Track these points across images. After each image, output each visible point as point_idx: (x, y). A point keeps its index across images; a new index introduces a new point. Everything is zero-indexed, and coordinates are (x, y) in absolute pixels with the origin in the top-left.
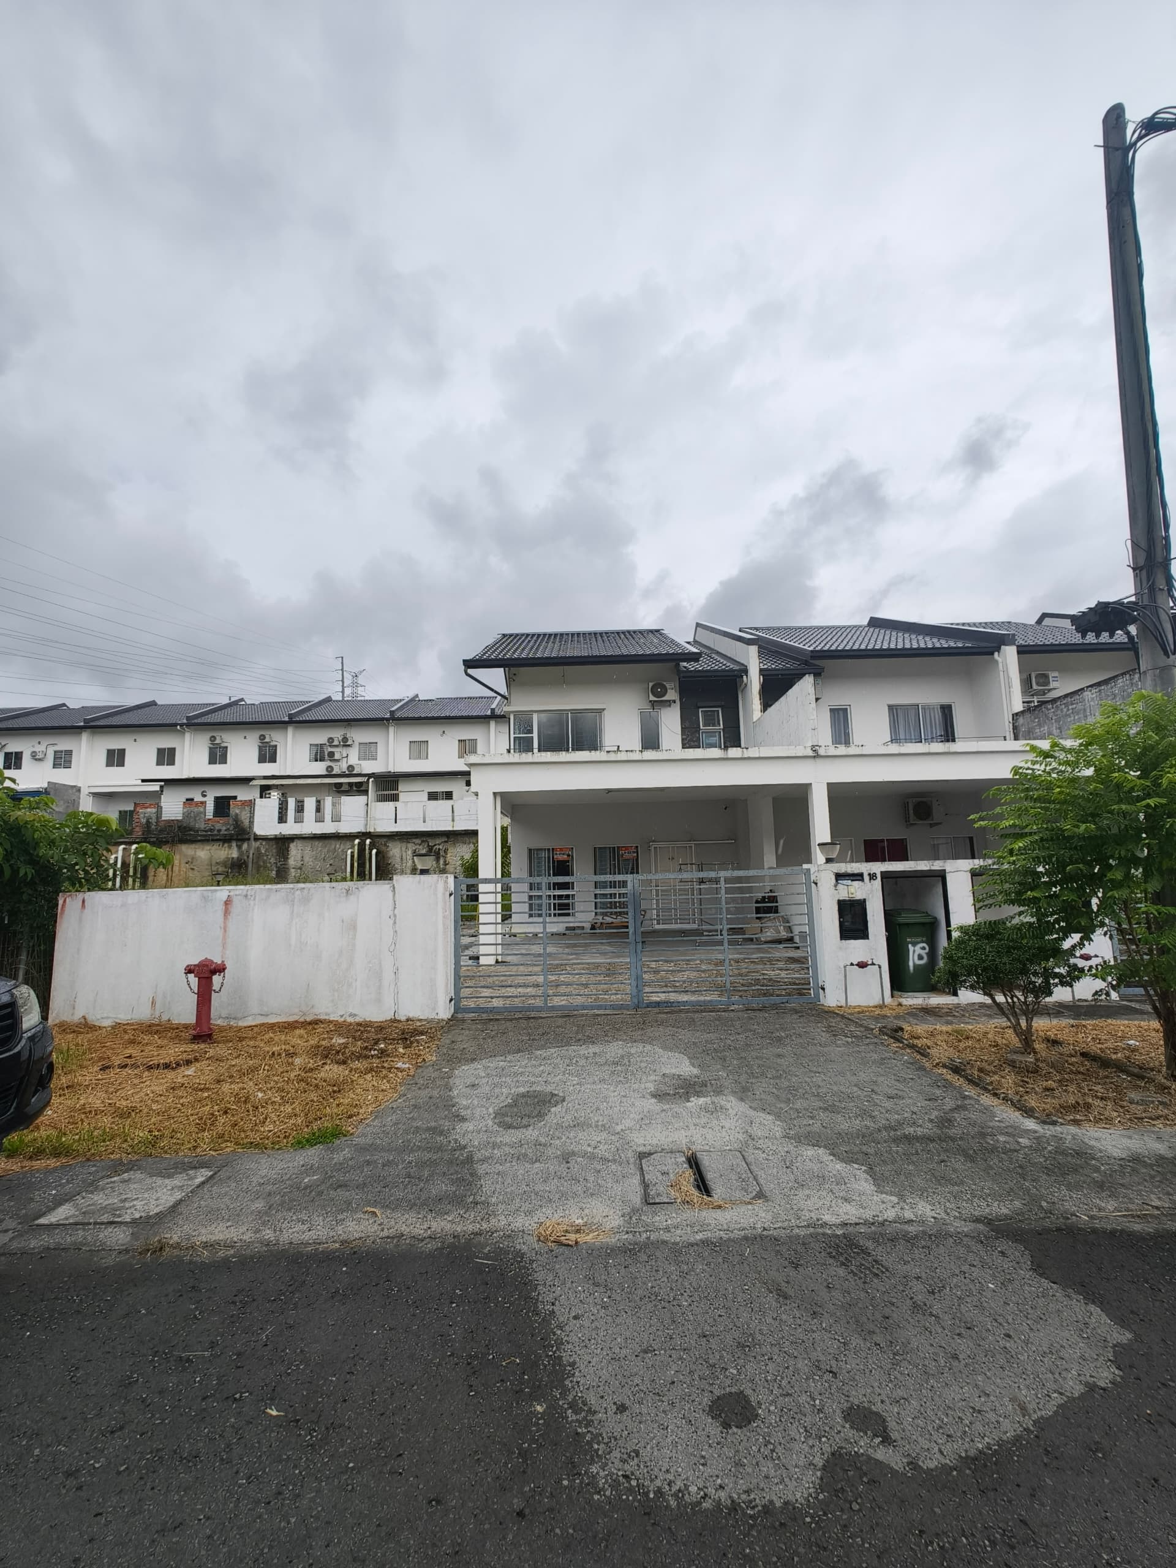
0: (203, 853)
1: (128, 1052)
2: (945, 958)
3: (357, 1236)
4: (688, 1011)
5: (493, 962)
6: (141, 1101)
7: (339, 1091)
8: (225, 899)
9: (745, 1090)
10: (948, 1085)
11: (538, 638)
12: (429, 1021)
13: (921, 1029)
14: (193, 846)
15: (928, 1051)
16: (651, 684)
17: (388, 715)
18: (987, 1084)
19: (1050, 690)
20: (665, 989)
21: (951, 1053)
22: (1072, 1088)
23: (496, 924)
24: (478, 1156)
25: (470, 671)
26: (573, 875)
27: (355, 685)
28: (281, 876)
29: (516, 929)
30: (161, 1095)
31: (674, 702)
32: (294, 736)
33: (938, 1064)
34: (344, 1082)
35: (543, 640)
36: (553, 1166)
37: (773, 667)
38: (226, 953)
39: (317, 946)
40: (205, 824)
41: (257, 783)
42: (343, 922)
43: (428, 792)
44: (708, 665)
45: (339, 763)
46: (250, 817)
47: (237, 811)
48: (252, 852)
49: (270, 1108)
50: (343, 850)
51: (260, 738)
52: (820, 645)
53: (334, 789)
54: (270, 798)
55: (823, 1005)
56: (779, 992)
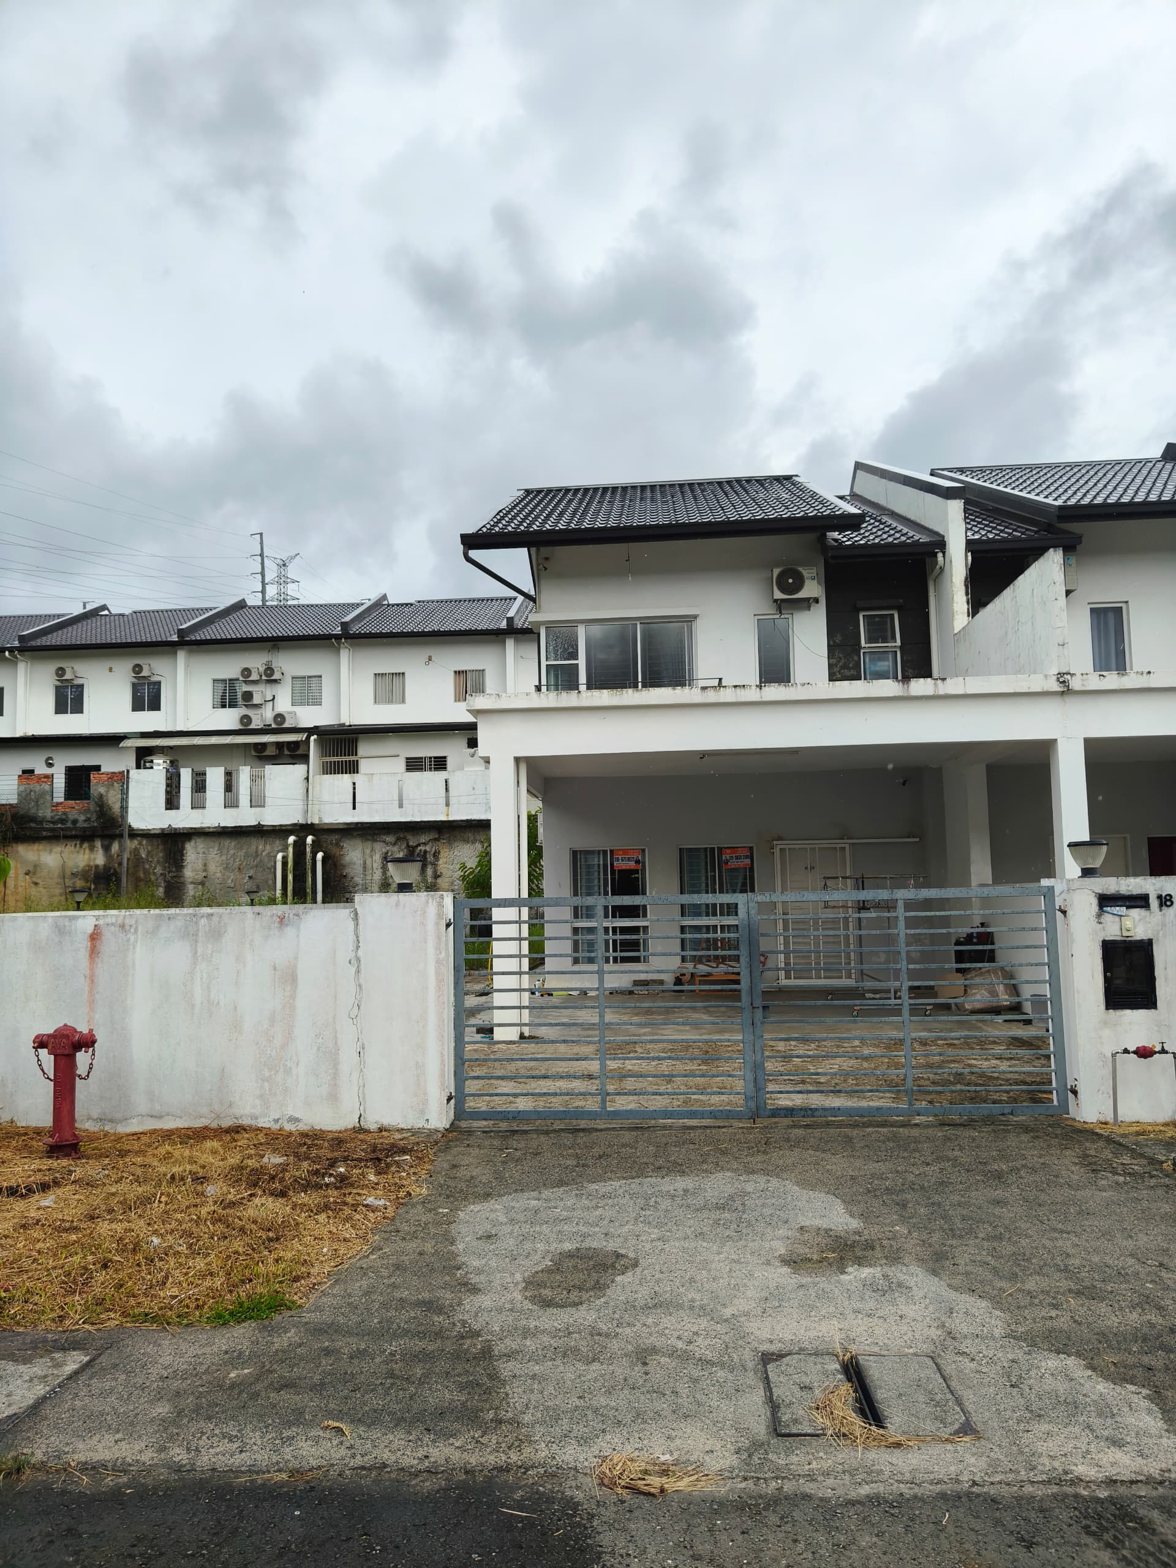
0: (52, 858)
3: (314, 1463)
4: (840, 1125)
5: (516, 1038)
7: (278, 1239)
8: (90, 930)
9: (939, 1257)
12: (414, 1132)
14: (36, 846)
16: (776, 572)
17: (338, 630)
20: (799, 1088)
23: (520, 973)
24: (499, 1348)
25: (473, 554)
26: (644, 892)
27: (283, 580)
28: (174, 896)
29: (552, 983)
30: (6, 1237)
31: (817, 601)
32: (187, 666)
34: (285, 1224)
35: (592, 498)
36: (621, 1369)
37: (991, 536)
38: (97, 1017)
39: (236, 1008)
40: (52, 811)
41: (129, 745)
42: (275, 969)
43: (407, 758)
44: (877, 537)
45: (262, 711)
46: (122, 799)
47: (102, 790)
48: (126, 856)
49: (172, 1262)
50: (269, 853)
51: (134, 671)
52: (1075, 497)
53: (254, 753)
54: (152, 768)
55: (1073, 1119)
56: (997, 1096)
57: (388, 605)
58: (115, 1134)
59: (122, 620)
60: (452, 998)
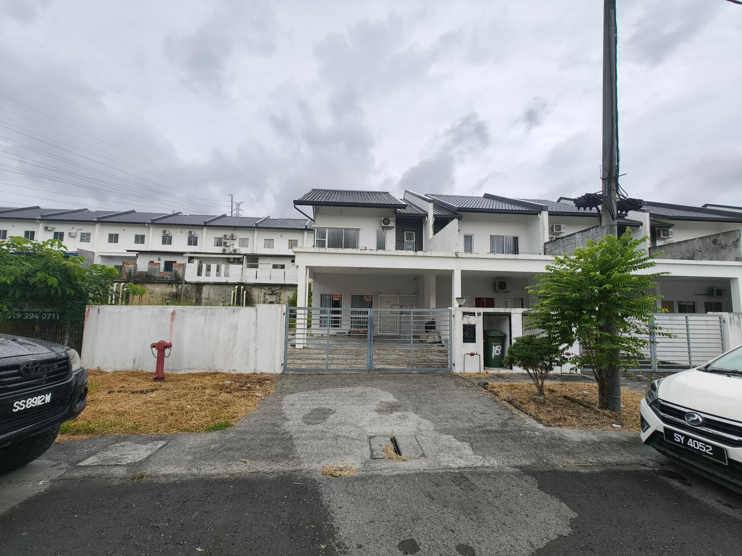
0: (158, 289)
1: (122, 384)
2: (509, 352)
3: (237, 472)
4: (393, 373)
5: (302, 347)
6: (129, 409)
7: (228, 406)
8: (172, 311)
9: (417, 409)
10: (506, 409)
11: (330, 192)
12: (271, 374)
13: (495, 384)
14: (153, 285)
15: (499, 393)
16: (383, 218)
17: (254, 226)
18: (523, 408)
19: (561, 233)
20: (383, 363)
21: (508, 394)
22: (559, 411)
23: (304, 329)
24: (295, 436)
25: (297, 206)
26: (341, 307)
27: (238, 209)
28: (198, 302)
29: (313, 332)
30: (139, 406)
31: (393, 227)
32: (206, 233)
33: (502, 399)
34: (230, 402)
35: (332, 193)
36: (329, 442)
37: (440, 214)
38: (172, 338)
39: (218, 337)
40: (159, 274)
41: (186, 256)
42: (231, 325)
43: (273, 265)
44: (410, 211)
45: (229, 248)
46: (183, 272)
47: (177, 269)
48: (183, 290)
49: (194, 413)
50: (229, 291)
51: (189, 233)
52: (461, 205)
53: (226, 260)
54: (193, 263)
55: (453, 372)
56: (434, 366)
57: (270, 219)
58: (176, 374)
59: (186, 217)
60: (284, 336)
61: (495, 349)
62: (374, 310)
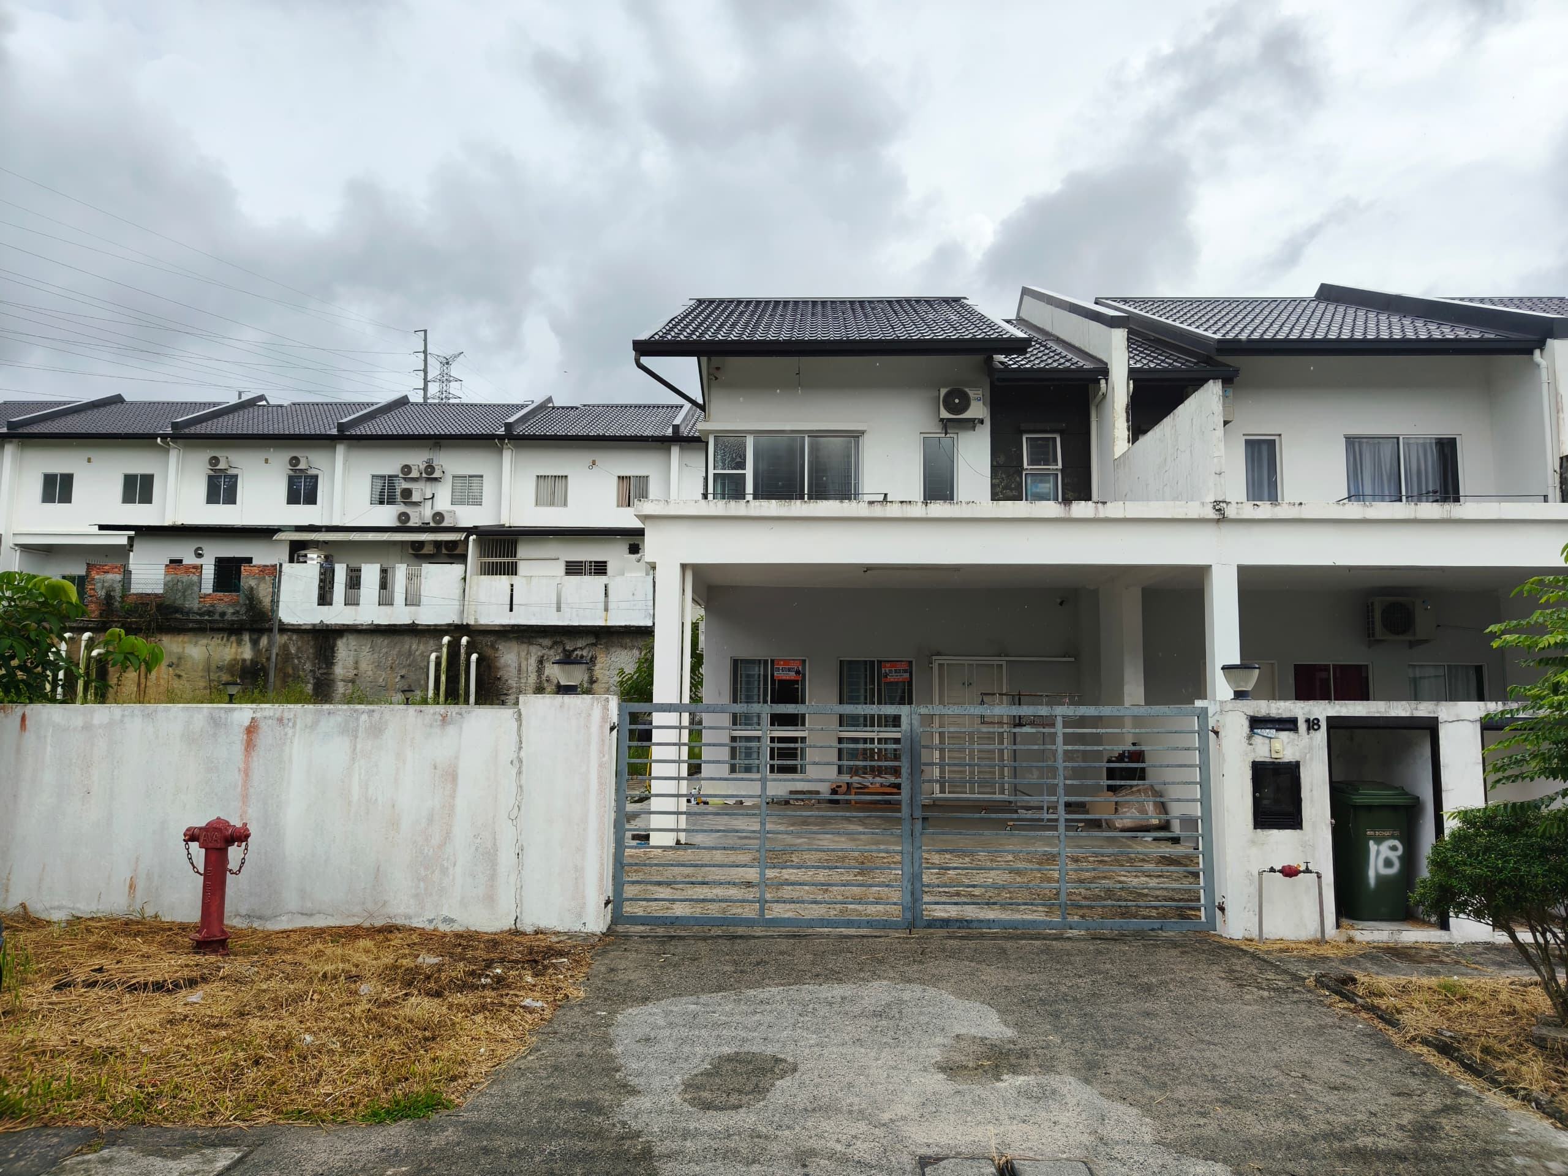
0: (197, 650)
1: (97, 961)
2: (1432, 863)
4: (995, 937)
5: (672, 843)
6: (122, 1040)
7: (434, 1038)
8: (247, 723)
9: (1091, 1066)
10: (1429, 1073)
12: (571, 935)
13: (1384, 981)
14: (180, 638)
15: (1398, 1016)
16: (943, 391)
17: (501, 431)
18: (1497, 1073)
20: (956, 899)
21: (1437, 1021)
23: (679, 779)
24: (658, 1149)
25: (644, 360)
26: (803, 702)
27: (446, 379)
28: (322, 692)
29: (707, 790)
30: (152, 1032)
31: (982, 421)
32: (345, 461)
33: (1413, 1039)
34: (441, 1024)
35: (765, 311)
37: (1152, 365)
38: (250, 811)
39: (393, 806)
40: (200, 602)
41: (283, 538)
42: (435, 768)
43: (567, 562)
44: (1042, 361)
45: (421, 509)
46: (274, 593)
47: (253, 583)
48: (274, 651)
49: (326, 1059)
50: (423, 653)
51: (291, 463)
52: (1233, 331)
53: (411, 551)
54: (305, 562)
55: (1221, 936)
56: (1146, 913)
57: (554, 408)
58: (263, 931)
59: (280, 412)
60: (613, 803)
61: (1378, 853)
62: (923, 710)
